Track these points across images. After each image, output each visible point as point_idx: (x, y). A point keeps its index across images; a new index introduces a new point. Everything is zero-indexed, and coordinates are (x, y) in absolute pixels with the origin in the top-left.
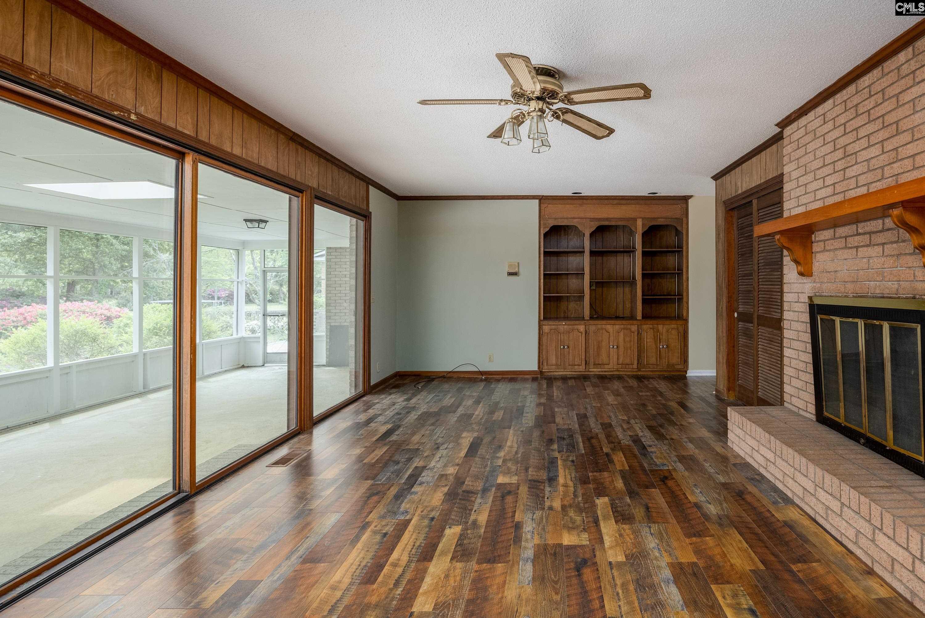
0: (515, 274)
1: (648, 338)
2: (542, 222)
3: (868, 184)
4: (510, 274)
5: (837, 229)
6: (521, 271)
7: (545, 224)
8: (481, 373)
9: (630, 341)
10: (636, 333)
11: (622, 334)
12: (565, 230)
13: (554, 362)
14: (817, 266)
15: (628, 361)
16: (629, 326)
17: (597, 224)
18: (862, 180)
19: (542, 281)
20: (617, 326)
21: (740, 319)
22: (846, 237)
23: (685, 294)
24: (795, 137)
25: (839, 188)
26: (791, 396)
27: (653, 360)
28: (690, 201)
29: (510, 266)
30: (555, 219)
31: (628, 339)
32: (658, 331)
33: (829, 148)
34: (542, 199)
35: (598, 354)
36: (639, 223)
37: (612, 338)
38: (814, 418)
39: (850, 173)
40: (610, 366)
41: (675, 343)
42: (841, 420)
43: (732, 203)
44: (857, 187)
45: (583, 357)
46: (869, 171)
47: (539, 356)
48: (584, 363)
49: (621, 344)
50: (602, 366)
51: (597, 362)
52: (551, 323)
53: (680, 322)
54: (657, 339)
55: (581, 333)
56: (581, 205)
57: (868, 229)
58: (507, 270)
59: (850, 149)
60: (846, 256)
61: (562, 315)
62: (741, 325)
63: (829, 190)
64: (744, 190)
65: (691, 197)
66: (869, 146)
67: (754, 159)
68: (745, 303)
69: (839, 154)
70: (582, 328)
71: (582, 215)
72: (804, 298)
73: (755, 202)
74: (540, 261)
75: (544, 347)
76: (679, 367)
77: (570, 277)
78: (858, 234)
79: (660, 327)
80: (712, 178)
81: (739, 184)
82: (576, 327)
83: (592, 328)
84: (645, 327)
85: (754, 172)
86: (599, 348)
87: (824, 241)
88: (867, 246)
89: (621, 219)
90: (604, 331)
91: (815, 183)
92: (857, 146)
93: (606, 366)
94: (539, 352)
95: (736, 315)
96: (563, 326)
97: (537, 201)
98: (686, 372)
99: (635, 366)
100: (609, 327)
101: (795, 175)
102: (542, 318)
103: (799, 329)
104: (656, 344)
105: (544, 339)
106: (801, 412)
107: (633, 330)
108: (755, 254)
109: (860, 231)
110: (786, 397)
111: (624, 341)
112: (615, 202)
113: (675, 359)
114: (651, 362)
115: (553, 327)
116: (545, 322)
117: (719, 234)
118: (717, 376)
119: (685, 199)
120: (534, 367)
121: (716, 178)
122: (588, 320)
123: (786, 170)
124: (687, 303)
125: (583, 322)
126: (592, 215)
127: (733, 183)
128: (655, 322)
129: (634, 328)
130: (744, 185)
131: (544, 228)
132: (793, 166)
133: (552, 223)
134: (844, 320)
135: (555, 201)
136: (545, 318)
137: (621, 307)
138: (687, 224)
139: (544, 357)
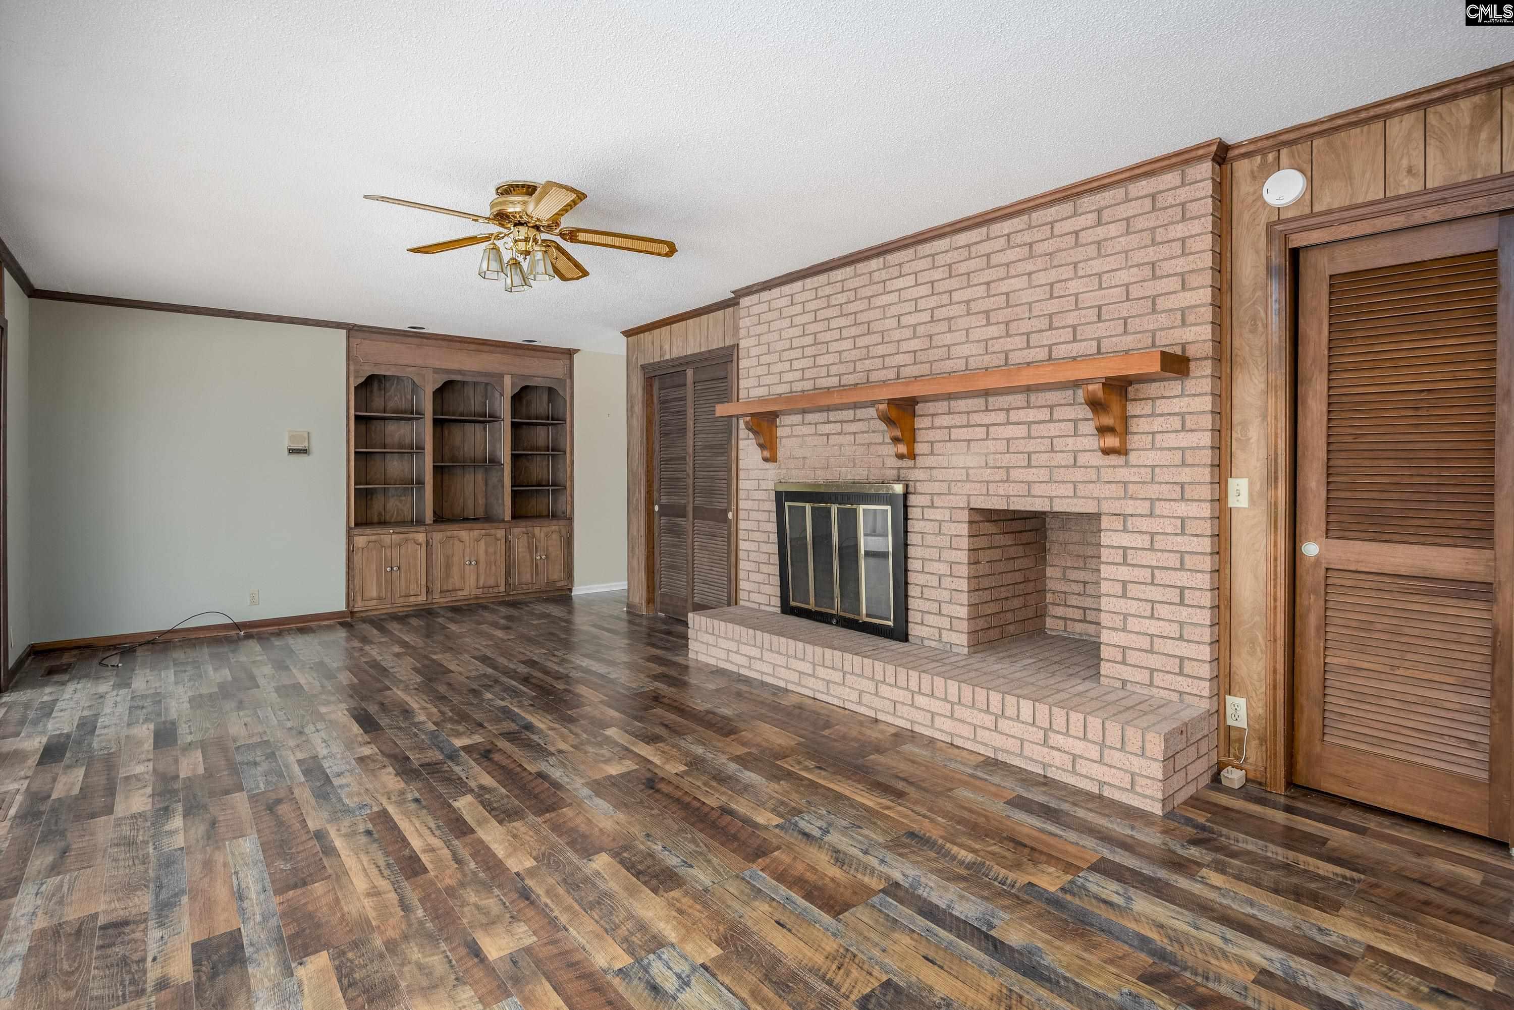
0: (304, 451)
1: (520, 546)
2: (352, 368)
3: (840, 375)
4: (292, 451)
5: (806, 415)
6: (315, 447)
7: (356, 371)
8: (237, 626)
9: (495, 553)
10: (503, 541)
11: (482, 543)
12: (380, 382)
13: (374, 594)
14: (781, 453)
15: (491, 582)
16: (493, 531)
17: (446, 378)
18: (834, 370)
19: (352, 463)
20: (476, 532)
21: (662, 513)
22: (816, 424)
23: (568, 484)
24: (755, 310)
25: (808, 374)
26: (749, 592)
27: (526, 578)
28: (575, 356)
29: (292, 438)
30: (376, 364)
31: (491, 550)
32: (534, 536)
33: (797, 331)
34: (352, 330)
35: (448, 575)
36: (508, 380)
37: (468, 550)
38: (778, 610)
39: (821, 360)
40: (466, 593)
41: (556, 552)
42: (812, 606)
43: (654, 370)
44: (828, 376)
45: (424, 582)
46: (841, 362)
47: (348, 587)
48: (424, 590)
49: (482, 557)
50: (453, 594)
51: (445, 588)
52: (368, 531)
53: (562, 522)
54: (532, 548)
55: (420, 544)
56: (419, 346)
57: (839, 418)
58: (286, 444)
59: (821, 337)
60: (816, 443)
61: (376, 519)
62: (664, 520)
63: (798, 375)
64: (674, 356)
65: (577, 351)
66: (841, 339)
67: (691, 321)
68: (668, 494)
69: (809, 340)
70: (421, 537)
71: (419, 362)
72: (770, 485)
73: (690, 373)
74: (348, 431)
75: (357, 571)
76: (562, 584)
77: (388, 456)
78: (829, 422)
79: (537, 530)
80: (623, 333)
81: (667, 347)
82: (411, 536)
83: (438, 536)
84: (516, 531)
85: (690, 337)
86: (448, 566)
87: (792, 426)
88: (839, 434)
89: (480, 374)
90: (456, 542)
91: (780, 364)
92: (828, 337)
93: (460, 593)
94: (348, 581)
95: (657, 508)
96: (390, 536)
97: (343, 332)
98: (570, 590)
99: (502, 589)
100: (464, 534)
101: (754, 352)
102: (352, 525)
103: (760, 518)
104: (531, 552)
105: (357, 558)
106: (763, 608)
107: (499, 536)
108: (690, 434)
109: (831, 419)
110: (742, 595)
111: (486, 552)
112: (473, 347)
113: (556, 574)
114: (524, 580)
115: (373, 538)
116: (356, 531)
117: (632, 407)
118: (628, 590)
119: (569, 353)
120: (341, 606)
121: (628, 334)
122: (429, 525)
123: (743, 344)
124: (572, 496)
125: (422, 528)
126: (437, 364)
127: (657, 344)
128: (529, 523)
129: (500, 533)
130: (675, 350)
131: (356, 377)
132: (752, 341)
133: (369, 371)
134: (816, 505)
135: (375, 336)
136: (356, 525)
137: (470, 503)
138: (572, 388)
139: (357, 588)
